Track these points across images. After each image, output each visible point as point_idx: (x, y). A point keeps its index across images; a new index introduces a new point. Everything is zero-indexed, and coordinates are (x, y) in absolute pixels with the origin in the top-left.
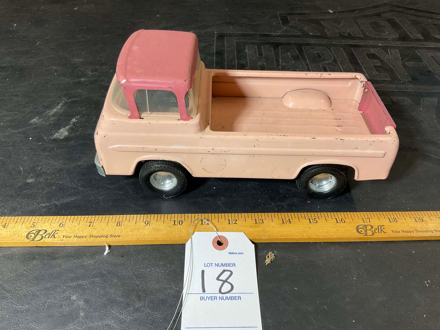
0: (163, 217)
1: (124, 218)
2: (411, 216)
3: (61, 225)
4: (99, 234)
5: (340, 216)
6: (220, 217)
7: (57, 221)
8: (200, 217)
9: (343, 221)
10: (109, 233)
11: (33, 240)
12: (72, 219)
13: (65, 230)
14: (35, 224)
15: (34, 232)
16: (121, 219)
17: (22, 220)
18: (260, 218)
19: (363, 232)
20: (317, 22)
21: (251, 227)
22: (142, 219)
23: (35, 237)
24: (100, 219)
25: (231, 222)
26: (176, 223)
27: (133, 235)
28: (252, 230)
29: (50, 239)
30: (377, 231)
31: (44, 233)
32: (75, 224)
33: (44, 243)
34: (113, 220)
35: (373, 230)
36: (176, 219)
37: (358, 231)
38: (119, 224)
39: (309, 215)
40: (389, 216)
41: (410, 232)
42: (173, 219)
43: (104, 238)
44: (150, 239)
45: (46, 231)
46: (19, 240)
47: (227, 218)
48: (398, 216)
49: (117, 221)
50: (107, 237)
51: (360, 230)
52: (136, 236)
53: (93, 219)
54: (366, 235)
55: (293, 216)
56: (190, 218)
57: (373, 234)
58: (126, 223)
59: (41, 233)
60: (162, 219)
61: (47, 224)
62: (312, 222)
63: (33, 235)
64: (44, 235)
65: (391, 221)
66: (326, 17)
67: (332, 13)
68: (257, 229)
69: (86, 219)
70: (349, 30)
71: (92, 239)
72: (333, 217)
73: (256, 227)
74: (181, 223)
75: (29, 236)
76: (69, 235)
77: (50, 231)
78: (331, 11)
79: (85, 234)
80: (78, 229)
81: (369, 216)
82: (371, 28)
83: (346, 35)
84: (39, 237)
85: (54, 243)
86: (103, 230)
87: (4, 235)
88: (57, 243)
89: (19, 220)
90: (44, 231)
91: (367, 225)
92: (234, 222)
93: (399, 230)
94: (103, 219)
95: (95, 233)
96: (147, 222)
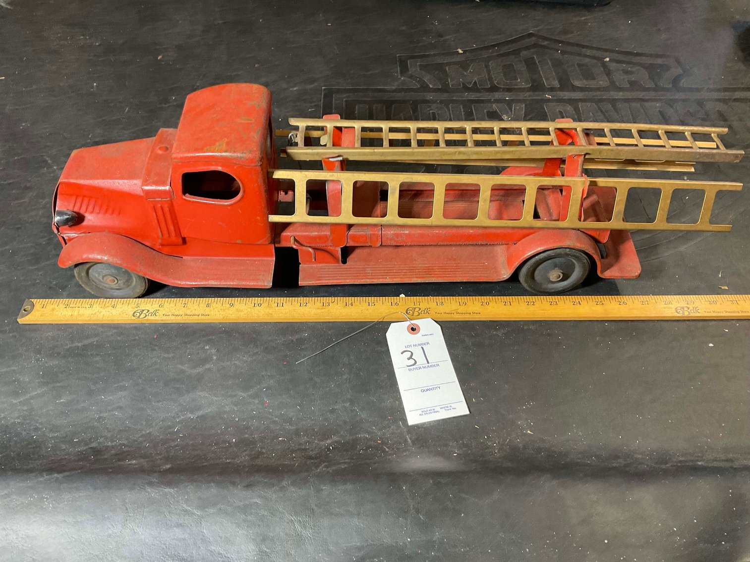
0: (245, 300)
1: (213, 301)
2: (457, 300)
3: (161, 306)
4: (192, 314)
5: (395, 300)
6: (293, 301)
7: (157, 302)
8: (276, 301)
9: (397, 304)
10: (200, 313)
11: (139, 317)
12: (169, 301)
13: (164, 309)
14: (139, 305)
15: (139, 311)
16: (210, 301)
17: (128, 302)
18: (327, 301)
19: (411, 313)
20: (440, 67)
21: (318, 309)
22: (227, 301)
23: (140, 315)
24: (192, 301)
25: (302, 305)
26: (256, 306)
27: (220, 314)
28: (319, 311)
29: (152, 317)
30: (423, 312)
31: (148, 312)
32: (172, 305)
33: (147, 320)
34: (204, 302)
35: (420, 312)
36: (256, 302)
37: (407, 313)
38: (208, 306)
39: (370, 300)
40: (438, 301)
41: (451, 314)
42: (253, 301)
43: (197, 316)
44: (234, 318)
45: (148, 311)
46: (127, 318)
47: (299, 301)
48: (446, 300)
49: (206, 303)
50: (199, 316)
51: (408, 312)
52: (222, 315)
53: (187, 301)
54: (413, 315)
55: (356, 300)
56: (268, 301)
57: (419, 315)
58: (214, 305)
59: (144, 312)
60: (244, 302)
61: (148, 305)
62: (370, 304)
63: (138, 314)
64: (147, 314)
65: (438, 304)
66: (453, 60)
67: (461, 53)
68: (323, 310)
69: (181, 301)
70: (476, 79)
71: (186, 317)
72: (390, 301)
73: (322, 309)
74: (260, 305)
75: (135, 314)
76: (167, 314)
77: (151, 311)
78: (460, 51)
79: (181, 314)
80: (175, 309)
81: (421, 301)
82: (502, 74)
83: (470, 86)
84: (143, 316)
85: (155, 320)
86: (195, 310)
87: (115, 314)
88: (158, 320)
89: (125, 302)
90: (147, 311)
91: (415, 308)
92: (304, 305)
93: (442, 312)
94: (195, 301)
95: (188, 312)
96: (231, 305)
